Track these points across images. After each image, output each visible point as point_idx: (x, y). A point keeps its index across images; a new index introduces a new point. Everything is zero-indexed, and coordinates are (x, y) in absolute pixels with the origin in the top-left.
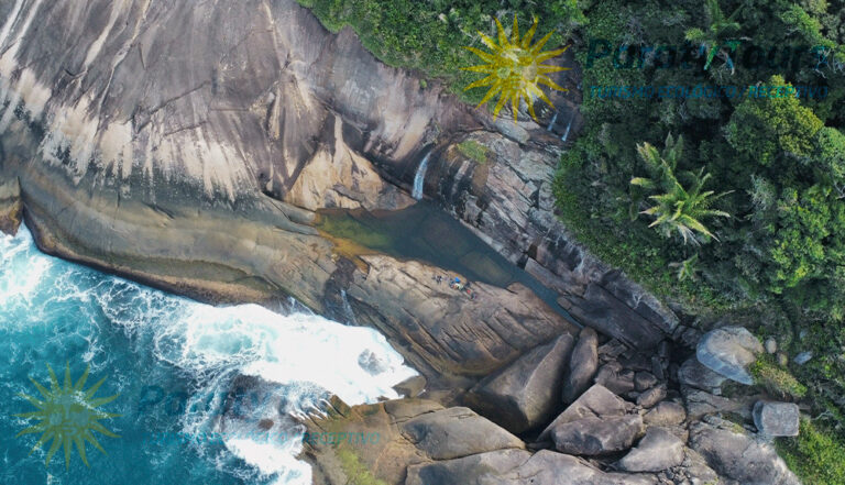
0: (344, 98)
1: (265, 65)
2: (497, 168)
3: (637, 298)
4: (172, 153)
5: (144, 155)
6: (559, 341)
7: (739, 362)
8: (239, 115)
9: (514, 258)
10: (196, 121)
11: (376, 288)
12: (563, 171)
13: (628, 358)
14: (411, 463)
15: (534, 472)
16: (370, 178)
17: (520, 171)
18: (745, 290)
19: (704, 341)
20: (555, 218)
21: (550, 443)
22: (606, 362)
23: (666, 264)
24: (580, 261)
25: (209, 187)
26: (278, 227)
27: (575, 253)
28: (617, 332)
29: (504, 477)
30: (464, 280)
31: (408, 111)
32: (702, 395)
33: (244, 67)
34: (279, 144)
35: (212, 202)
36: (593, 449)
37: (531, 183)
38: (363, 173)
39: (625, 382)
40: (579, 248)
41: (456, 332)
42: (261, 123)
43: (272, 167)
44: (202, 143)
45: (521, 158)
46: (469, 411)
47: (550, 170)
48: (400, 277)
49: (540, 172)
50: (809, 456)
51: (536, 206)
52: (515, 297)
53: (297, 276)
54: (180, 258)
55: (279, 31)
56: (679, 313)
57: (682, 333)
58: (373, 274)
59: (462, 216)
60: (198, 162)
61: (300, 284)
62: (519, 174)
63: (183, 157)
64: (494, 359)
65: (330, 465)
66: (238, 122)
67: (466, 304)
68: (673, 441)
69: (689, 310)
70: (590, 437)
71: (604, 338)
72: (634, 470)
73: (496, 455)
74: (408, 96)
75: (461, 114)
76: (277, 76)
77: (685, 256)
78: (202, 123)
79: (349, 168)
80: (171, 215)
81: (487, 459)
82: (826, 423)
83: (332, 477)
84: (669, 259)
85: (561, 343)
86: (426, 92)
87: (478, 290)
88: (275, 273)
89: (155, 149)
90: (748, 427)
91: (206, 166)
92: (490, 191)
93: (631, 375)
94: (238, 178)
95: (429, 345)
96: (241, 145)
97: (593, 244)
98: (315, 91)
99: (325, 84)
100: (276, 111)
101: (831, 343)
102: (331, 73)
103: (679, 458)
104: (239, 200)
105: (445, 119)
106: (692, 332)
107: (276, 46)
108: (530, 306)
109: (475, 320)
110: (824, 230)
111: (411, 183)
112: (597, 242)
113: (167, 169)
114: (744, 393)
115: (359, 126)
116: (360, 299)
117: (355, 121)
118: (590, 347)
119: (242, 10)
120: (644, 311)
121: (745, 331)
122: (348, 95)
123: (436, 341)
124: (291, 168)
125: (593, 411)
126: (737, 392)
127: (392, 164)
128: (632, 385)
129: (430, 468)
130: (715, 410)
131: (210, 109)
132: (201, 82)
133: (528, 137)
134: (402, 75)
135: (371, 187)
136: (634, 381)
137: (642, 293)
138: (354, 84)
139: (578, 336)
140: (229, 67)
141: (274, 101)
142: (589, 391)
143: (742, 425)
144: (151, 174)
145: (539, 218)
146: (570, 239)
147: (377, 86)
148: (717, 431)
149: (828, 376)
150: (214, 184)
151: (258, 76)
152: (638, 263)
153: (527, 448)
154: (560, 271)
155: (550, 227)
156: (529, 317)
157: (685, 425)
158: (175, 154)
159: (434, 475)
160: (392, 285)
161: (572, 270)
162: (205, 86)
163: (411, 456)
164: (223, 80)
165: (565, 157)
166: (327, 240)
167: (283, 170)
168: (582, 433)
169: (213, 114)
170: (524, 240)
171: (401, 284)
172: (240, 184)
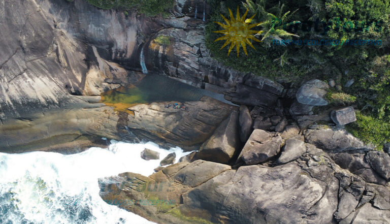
0: (91, 35)
1: (45, 31)
2: (177, 44)
3: (262, 83)
4: (16, 90)
5: (3, 95)
6: (231, 116)
7: (319, 96)
8: (42, 60)
9: (199, 85)
10: (22, 70)
11: (140, 120)
12: (208, 35)
13: (265, 112)
14: (183, 192)
15: (240, 178)
16: (120, 71)
17: (188, 42)
18: (316, 59)
19: (300, 92)
20: (212, 59)
21: (243, 162)
22: (255, 118)
23: (272, 61)
24: (230, 75)
25: (43, 100)
26: (85, 108)
27: (226, 72)
28: (256, 102)
29: (226, 185)
30: (179, 103)
31: (124, 31)
32: (305, 117)
33: (34, 35)
34: (69, 68)
35: (47, 107)
36: (263, 159)
37: (195, 46)
38: (116, 70)
39: (267, 123)
40: (228, 69)
41: (184, 128)
42: (56, 61)
43: (69, 80)
44: (29, 80)
45: (186, 36)
46: (201, 161)
47: (202, 37)
48: (150, 111)
49: (198, 39)
50: (363, 128)
51: (201, 56)
52: (205, 103)
53: (102, 128)
54: (44, 138)
55: (43, 10)
56: (283, 84)
57: (287, 92)
58: (137, 114)
59: (169, 74)
60: (32, 90)
61: (105, 131)
62: (188, 44)
63: (23, 90)
64: (205, 133)
65: (147, 206)
66: (44, 64)
67: (184, 114)
68: (300, 143)
69: (287, 80)
70: (261, 154)
71: (251, 107)
72: (286, 162)
73: (219, 176)
74: (121, 23)
75: (150, 23)
76: (53, 35)
77: (279, 54)
78: (25, 70)
79: (108, 69)
80: (30, 120)
81: (216, 180)
82: (366, 111)
83: (150, 210)
84: (272, 58)
85: (233, 116)
86: (129, 18)
87: (187, 105)
88: (92, 130)
89: (7, 90)
90: (331, 124)
91: (36, 90)
92: (177, 57)
93: (269, 119)
94: (56, 91)
95: (174, 138)
96: (50, 75)
97: (234, 65)
98: (76, 36)
99: (79, 31)
100: (60, 52)
101: (363, 71)
102: (79, 24)
103: (305, 150)
104: (60, 102)
105: (144, 28)
106: (291, 91)
107: (46, 18)
108: (213, 104)
109: (191, 119)
110: (352, 11)
111: (140, 67)
112: (235, 63)
113: (18, 98)
114: (324, 110)
115: (105, 47)
116: (135, 128)
117: (102, 45)
118: (246, 114)
119: (19, 4)
120: (267, 88)
121: (318, 81)
122: (93, 33)
123: (176, 135)
124: (79, 78)
125: (257, 142)
126: (320, 110)
127: (127, 61)
128: (270, 124)
129: (192, 192)
130: (312, 122)
131: (26, 62)
132: (15, 50)
133: (186, 25)
134: (114, 13)
135: (122, 75)
136: (271, 122)
137: (263, 80)
138: (93, 26)
139: (239, 111)
140: (26, 37)
141: (57, 48)
142: (253, 133)
143: (327, 125)
144: (11, 103)
145: (204, 61)
146: (222, 66)
147: (104, 23)
148: (317, 131)
149: (365, 88)
150: (44, 98)
151: (43, 37)
152: (258, 66)
153: (233, 168)
154: (221, 84)
155: (210, 64)
156: (214, 110)
157: (301, 133)
158: (18, 90)
159: (195, 195)
160: (147, 116)
161: (227, 81)
162: (18, 51)
163: (182, 189)
164: (26, 45)
165: (207, 28)
166: (110, 106)
167: (76, 81)
168: (256, 153)
169: (29, 64)
170: (201, 75)
171: (151, 114)
172: (57, 94)
